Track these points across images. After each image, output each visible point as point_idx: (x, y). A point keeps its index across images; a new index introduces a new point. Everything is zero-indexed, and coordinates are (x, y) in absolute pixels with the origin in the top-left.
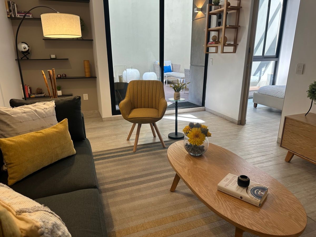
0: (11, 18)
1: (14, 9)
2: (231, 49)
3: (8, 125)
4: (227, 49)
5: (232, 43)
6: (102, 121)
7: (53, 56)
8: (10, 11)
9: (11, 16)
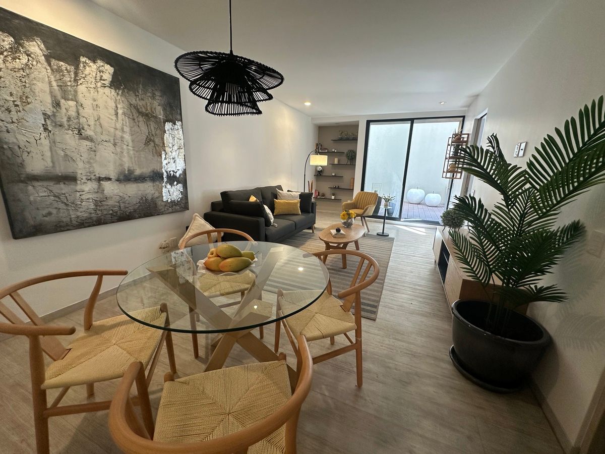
0: (316, 153)
1: (319, 148)
7: (333, 174)
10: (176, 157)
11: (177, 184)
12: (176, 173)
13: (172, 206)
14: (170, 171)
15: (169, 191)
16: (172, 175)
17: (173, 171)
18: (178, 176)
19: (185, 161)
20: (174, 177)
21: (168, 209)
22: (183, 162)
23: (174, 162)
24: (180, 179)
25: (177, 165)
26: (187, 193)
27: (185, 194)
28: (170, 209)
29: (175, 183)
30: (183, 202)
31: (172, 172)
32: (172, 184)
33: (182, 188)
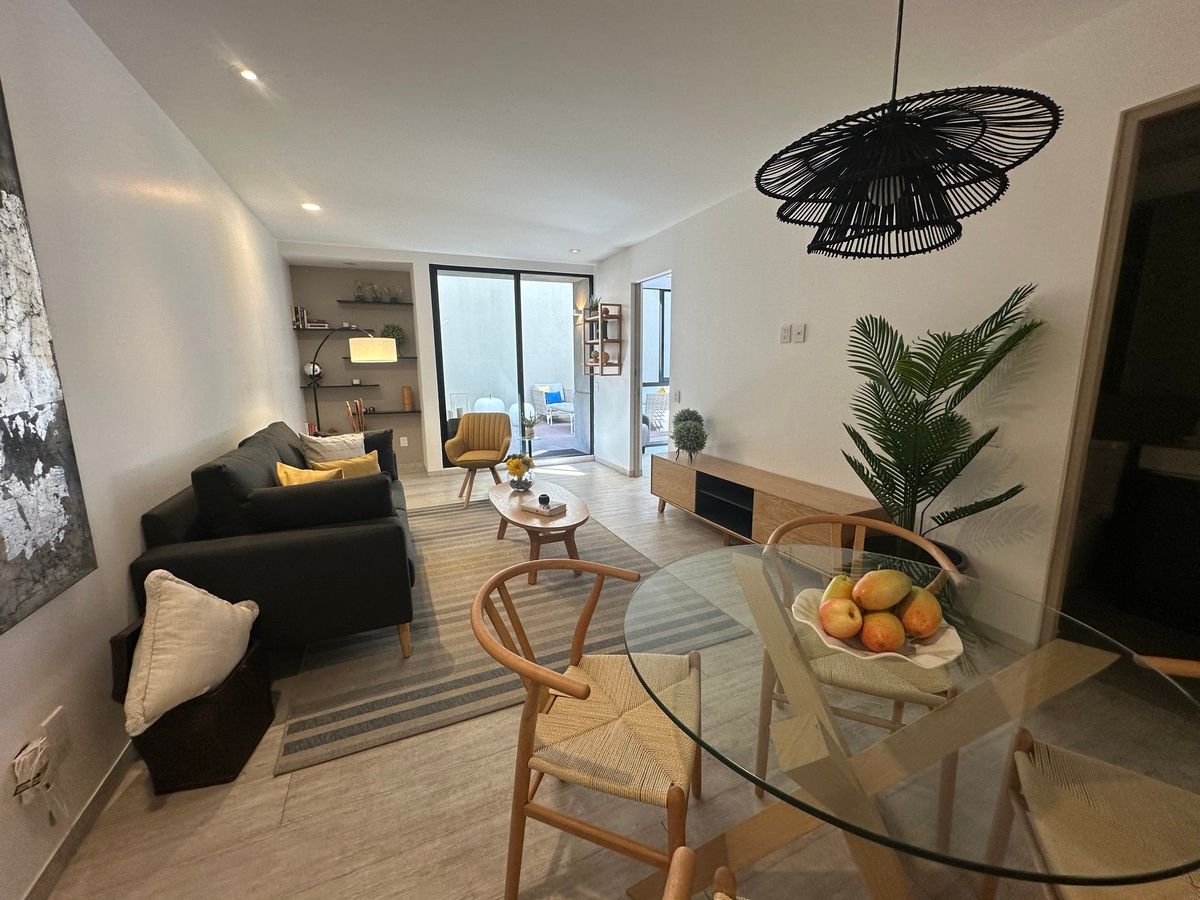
0: (297, 330)
1: (303, 318)
2: (615, 370)
3: (318, 453)
4: (608, 370)
5: (616, 362)
6: (428, 477)
7: (356, 382)
8: (297, 320)
9: (298, 327)
10: (25, 347)
11: (45, 470)
12: (34, 420)
13: (43, 575)
14: (12, 418)
15: (20, 509)
16: (21, 433)
17: (24, 415)
18: (43, 435)
19: (56, 365)
20: (31, 439)
21: (29, 594)
22: (49, 373)
23: (22, 374)
24: (53, 448)
25: (34, 386)
26: (81, 502)
27: (75, 505)
28: (39, 587)
29: (39, 466)
30: (77, 542)
31: (19, 421)
32: (26, 477)
33: (63, 486)
